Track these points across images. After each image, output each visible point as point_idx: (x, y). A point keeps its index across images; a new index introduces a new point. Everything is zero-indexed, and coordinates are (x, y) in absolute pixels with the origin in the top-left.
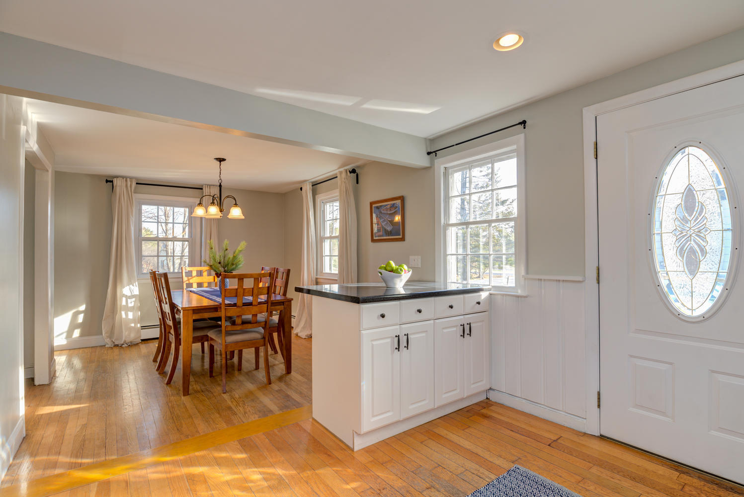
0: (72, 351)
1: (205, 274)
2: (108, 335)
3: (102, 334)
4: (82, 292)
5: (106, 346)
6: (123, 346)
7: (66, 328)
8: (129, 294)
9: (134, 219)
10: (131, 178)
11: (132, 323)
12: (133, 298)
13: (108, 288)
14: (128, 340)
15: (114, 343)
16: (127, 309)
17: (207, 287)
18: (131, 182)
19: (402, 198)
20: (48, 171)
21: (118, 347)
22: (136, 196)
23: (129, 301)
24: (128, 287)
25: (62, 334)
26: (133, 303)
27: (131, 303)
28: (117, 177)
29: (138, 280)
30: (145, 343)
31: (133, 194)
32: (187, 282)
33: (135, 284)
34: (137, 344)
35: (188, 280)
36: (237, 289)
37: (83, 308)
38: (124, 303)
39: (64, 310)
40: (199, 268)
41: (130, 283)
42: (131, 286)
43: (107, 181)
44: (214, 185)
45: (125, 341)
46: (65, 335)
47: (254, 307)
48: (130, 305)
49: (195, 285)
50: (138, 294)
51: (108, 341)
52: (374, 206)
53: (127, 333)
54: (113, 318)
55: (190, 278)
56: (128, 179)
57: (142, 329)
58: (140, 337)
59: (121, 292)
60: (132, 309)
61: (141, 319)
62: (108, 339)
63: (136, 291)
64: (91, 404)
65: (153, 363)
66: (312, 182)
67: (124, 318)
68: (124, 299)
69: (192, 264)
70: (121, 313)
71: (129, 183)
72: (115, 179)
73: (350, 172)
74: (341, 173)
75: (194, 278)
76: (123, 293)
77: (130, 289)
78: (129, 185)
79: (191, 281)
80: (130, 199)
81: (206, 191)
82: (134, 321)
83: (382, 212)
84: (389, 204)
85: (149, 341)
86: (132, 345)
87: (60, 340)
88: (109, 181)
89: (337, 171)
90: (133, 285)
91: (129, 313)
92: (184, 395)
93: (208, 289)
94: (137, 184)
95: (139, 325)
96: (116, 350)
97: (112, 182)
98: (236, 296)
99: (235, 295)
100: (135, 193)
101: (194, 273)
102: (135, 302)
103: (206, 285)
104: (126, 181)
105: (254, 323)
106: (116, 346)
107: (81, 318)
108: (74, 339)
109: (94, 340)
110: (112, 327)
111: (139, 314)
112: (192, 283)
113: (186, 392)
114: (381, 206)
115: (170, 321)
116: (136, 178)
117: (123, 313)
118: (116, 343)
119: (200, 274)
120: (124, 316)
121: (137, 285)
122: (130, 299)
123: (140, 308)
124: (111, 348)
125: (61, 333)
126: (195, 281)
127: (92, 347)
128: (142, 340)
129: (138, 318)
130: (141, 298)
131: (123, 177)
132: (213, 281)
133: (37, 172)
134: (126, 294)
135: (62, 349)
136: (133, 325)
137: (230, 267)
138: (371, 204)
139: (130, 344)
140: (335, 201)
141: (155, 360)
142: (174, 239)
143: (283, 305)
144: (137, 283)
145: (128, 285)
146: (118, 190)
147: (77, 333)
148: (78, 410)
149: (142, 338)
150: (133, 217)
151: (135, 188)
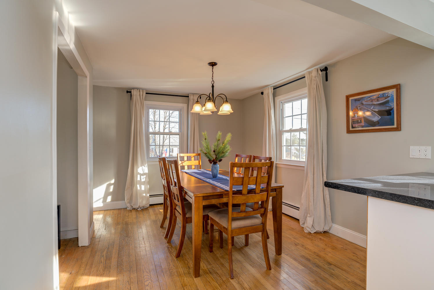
0: (106, 212)
1: (193, 159)
2: (128, 201)
3: (125, 200)
4: (112, 171)
5: (127, 209)
6: (138, 209)
7: (102, 195)
8: (142, 172)
9: (144, 119)
10: (143, 89)
11: (144, 193)
12: (145, 175)
13: (128, 168)
14: (141, 205)
15: (132, 207)
16: (141, 183)
17: (194, 169)
18: (143, 92)
19: (398, 87)
20: (86, 77)
21: (134, 210)
22: (146, 103)
23: (142, 177)
24: (141, 167)
25: (100, 199)
26: (144, 179)
27: (143, 179)
28: (134, 89)
29: (147, 162)
30: (152, 208)
31: (144, 100)
32: (181, 165)
33: (145, 165)
34: (147, 208)
35: (182, 163)
36: (243, 178)
37: (113, 181)
38: (139, 179)
39: (101, 184)
40: (189, 155)
41: (142, 164)
42: (143, 167)
43: (127, 92)
44: (196, 94)
45: (139, 206)
46: (102, 200)
47: (257, 195)
48: (143, 180)
49: (186, 167)
50: (148, 172)
51: (128, 205)
52: (350, 99)
53: (140, 201)
54: (132, 189)
55: (183, 161)
56: (141, 90)
57: (150, 197)
58: (149, 203)
59: (137, 171)
60: (144, 183)
61: (150, 189)
62: (129, 204)
63: (146, 170)
64: (118, 278)
65: (161, 229)
66: (274, 87)
67: (138, 190)
68: (139, 176)
69: (181, 151)
70: (137, 186)
71: (141, 93)
72: (133, 90)
73: (321, 71)
74: (310, 73)
75: (186, 162)
76: (138, 172)
77: (142, 169)
78: (141, 95)
79: (184, 164)
80: (142, 105)
81: (191, 97)
82: (145, 192)
83: (364, 103)
84: (375, 95)
85: (154, 206)
86: (144, 209)
87: (98, 204)
88: (129, 92)
89: (306, 72)
90: (144, 166)
91: (142, 186)
92: (196, 277)
93: (196, 171)
94: (147, 93)
95: (148, 195)
96: (134, 213)
97: (130, 92)
98: (242, 185)
99: (241, 183)
100: (145, 100)
101: (186, 159)
102: (146, 178)
103: (193, 167)
104: (140, 91)
105: (256, 210)
106: (134, 209)
107: (112, 189)
108: (108, 202)
109: (120, 204)
110: (131, 195)
111: (148, 187)
112: (184, 166)
113: (197, 274)
114: (362, 98)
115: (178, 201)
116: (146, 89)
117: (138, 186)
118: (134, 207)
119: (189, 159)
120: (139, 188)
121: (147, 166)
122: (142, 176)
123: (149, 183)
124: (131, 211)
125: (98, 199)
126: (186, 164)
127: (118, 209)
128: (150, 205)
129: (148, 189)
130: (149, 176)
131: (137, 89)
132: (198, 164)
133: (79, 77)
134: (140, 172)
135: (100, 210)
136: (144, 195)
137: (221, 155)
138: (348, 97)
139: (142, 208)
140: (304, 98)
141: (162, 226)
142: (170, 133)
143: (276, 191)
144: (147, 165)
145: (141, 166)
146: (134, 98)
147: (109, 199)
148: (108, 283)
149: (150, 204)
150: (144, 117)
151: (145, 96)
